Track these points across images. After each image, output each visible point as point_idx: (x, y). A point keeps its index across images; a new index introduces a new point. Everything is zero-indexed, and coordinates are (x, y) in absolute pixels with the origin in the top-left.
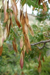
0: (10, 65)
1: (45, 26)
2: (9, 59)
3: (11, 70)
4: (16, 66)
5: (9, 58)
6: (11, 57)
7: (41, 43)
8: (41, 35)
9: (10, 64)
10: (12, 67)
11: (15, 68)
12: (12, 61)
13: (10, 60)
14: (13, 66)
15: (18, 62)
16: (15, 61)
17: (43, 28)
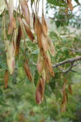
0: (10, 101)
1: (69, 34)
2: (8, 92)
3: (13, 109)
4: (20, 103)
5: (9, 90)
6: (11, 89)
7: (67, 62)
8: (65, 51)
9: (11, 99)
10: (13, 103)
11: (19, 105)
12: (13, 94)
13: (11, 93)
14: (15, 102)
15: (23, 96)
16: (19, 94)
17: (67, 37)
